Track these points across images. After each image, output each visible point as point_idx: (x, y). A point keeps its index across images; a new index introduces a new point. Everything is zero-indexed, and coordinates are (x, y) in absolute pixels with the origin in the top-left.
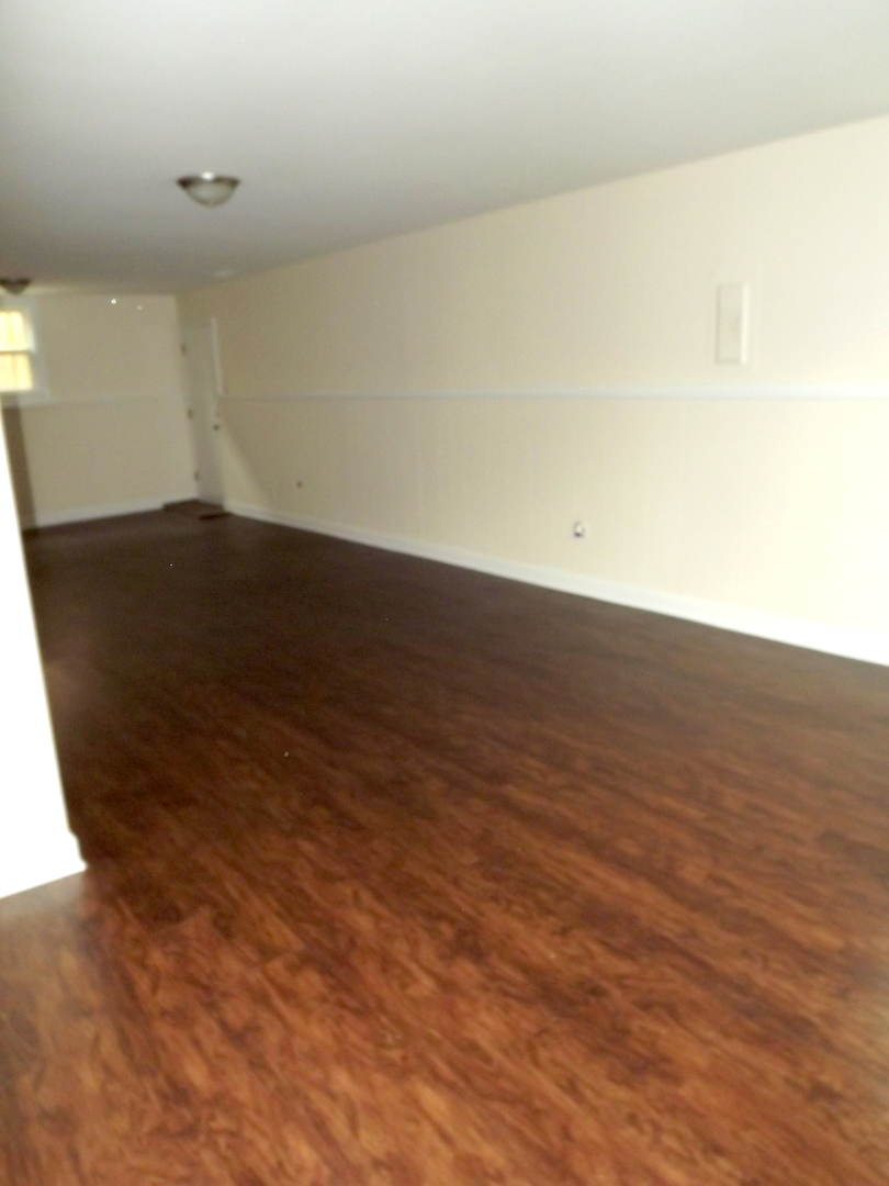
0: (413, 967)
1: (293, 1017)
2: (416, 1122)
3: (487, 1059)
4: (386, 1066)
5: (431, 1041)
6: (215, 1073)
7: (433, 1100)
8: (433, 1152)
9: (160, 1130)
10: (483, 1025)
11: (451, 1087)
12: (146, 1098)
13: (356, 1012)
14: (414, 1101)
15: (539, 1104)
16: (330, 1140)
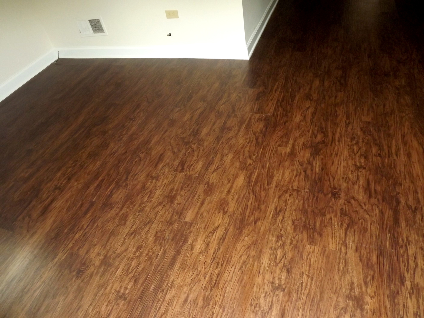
0: (291, 142)
1: (241, 133)
2: (229, 182)
3: (269, 184)
4: (244, 162)
5: (263, 167)
6: (208, 134)
7: (240, 181)
8: (222, 192)
9: (183, 138)
10: (283, 174)
11: (249, 182)
12: (190, 130)
13: (257, 143)
14: (236, 176)
15: (263, 207)
16: (207, 169)
